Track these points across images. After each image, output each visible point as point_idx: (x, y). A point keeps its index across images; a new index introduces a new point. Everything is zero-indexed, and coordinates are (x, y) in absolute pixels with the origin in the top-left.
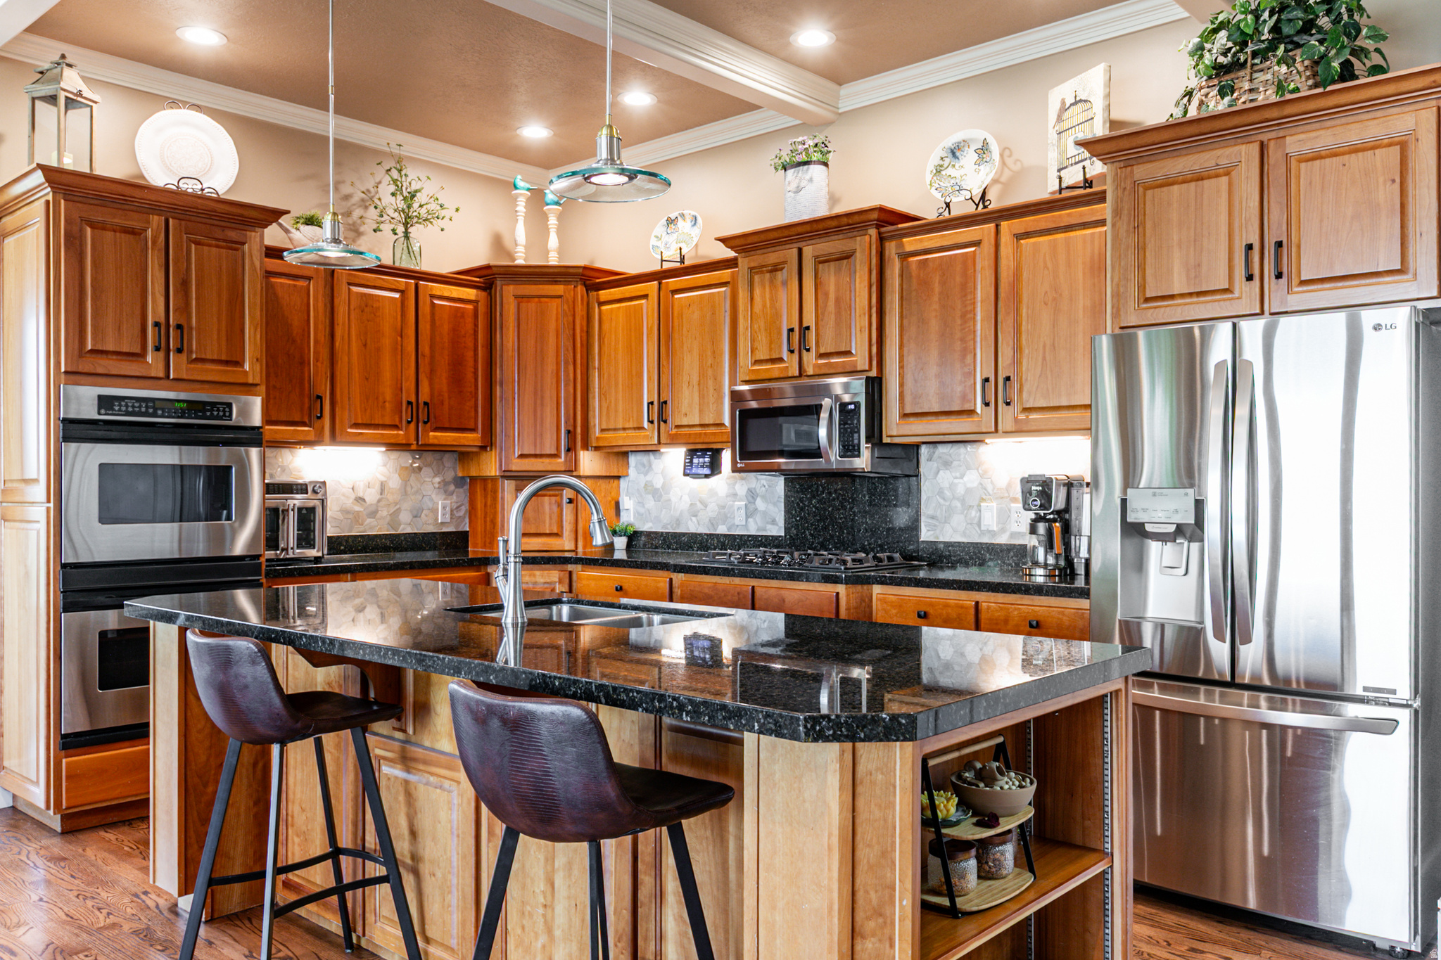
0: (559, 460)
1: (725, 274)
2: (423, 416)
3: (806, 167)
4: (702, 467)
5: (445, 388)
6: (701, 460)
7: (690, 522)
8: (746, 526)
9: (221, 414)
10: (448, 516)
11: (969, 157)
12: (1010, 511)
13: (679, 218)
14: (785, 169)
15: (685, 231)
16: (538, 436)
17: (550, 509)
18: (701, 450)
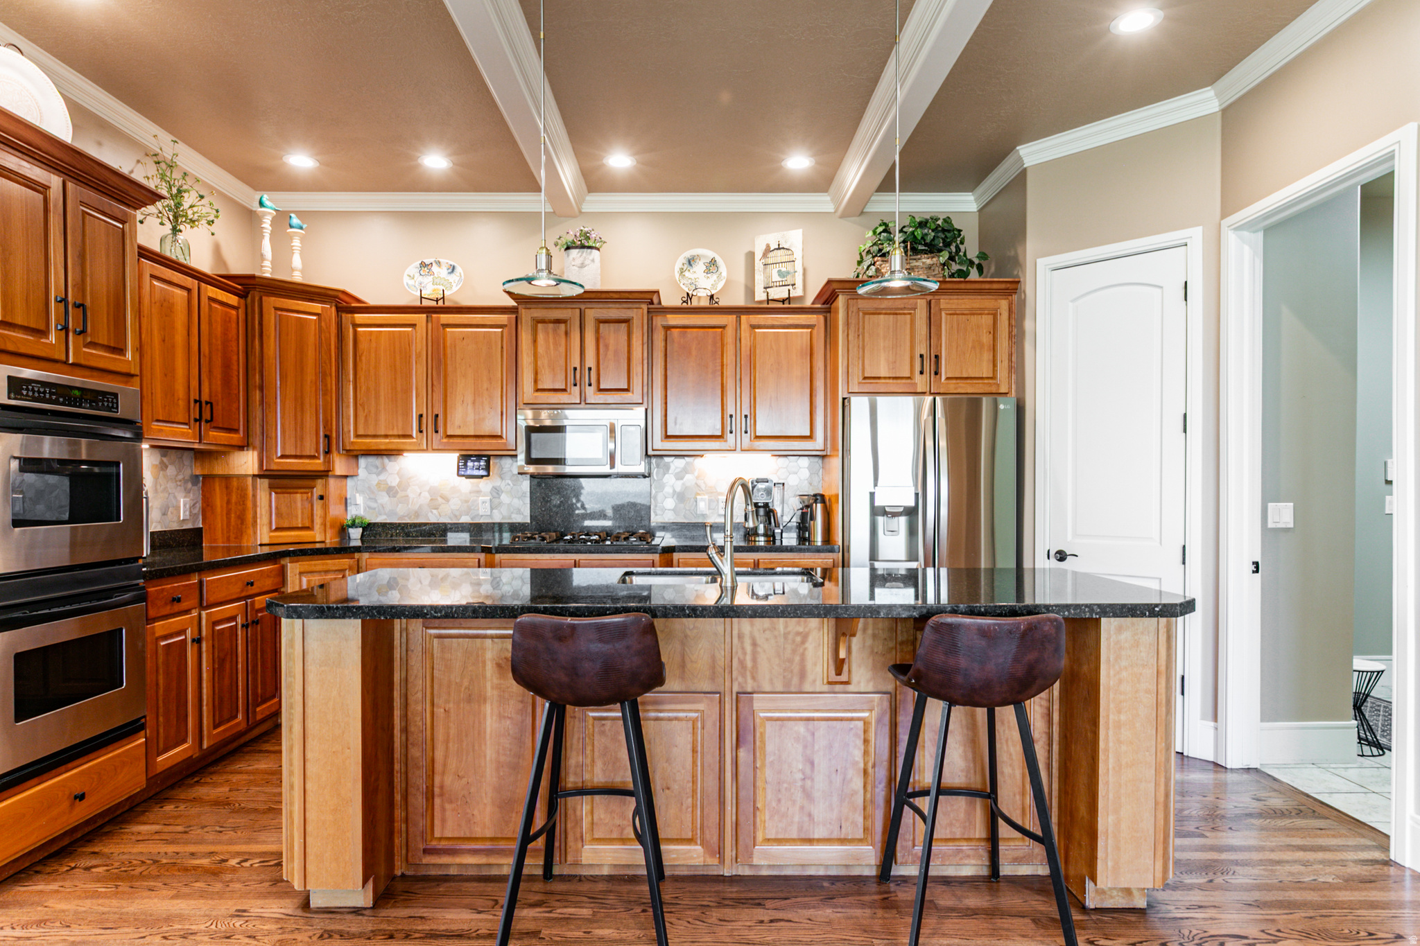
0: (317, 461)
1: (503, 319)
2: (206, 415)
3: (589, 250)
4: (478, 469)
5: (219, 389)
6: (476, 464)
7: (430, 514)
8: (491, 516)
9: (110, 405)
10: (188, 513)
11: (700, 267)
12: (718, 502)
13: (434, 264)
14: (568, 248)
15: (442, 276)
16: (300, 439)
17: (302, 505)
18: (476, 456)
